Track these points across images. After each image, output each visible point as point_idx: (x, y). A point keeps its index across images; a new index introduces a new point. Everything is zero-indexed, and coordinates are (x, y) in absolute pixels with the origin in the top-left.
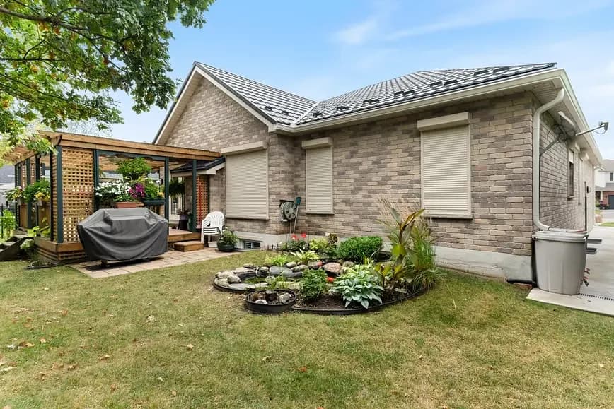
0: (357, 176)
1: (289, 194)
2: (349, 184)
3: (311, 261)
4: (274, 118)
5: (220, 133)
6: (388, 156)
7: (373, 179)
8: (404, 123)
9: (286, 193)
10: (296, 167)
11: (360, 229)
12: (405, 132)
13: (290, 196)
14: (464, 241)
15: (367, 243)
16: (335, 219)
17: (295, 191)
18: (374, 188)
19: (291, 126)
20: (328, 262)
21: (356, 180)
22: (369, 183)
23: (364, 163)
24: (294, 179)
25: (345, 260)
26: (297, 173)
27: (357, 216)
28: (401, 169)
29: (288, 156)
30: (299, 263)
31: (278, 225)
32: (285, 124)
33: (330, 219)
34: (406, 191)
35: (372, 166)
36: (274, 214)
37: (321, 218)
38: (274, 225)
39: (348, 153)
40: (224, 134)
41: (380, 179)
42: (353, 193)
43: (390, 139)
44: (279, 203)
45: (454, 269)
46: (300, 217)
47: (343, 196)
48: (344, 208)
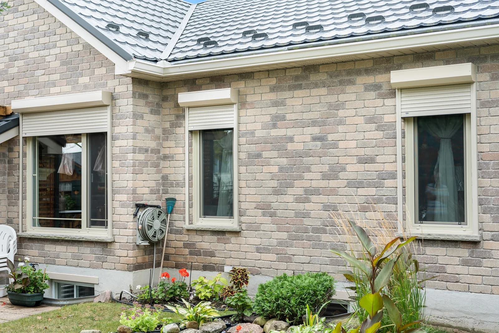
0: (284, 161)
1: (152, 192)
2: (269, 176)
3: (206, 321)
4: (126, 48)
5: (8, 67)
6: (340, 128)
7: (313, 168)
8: (367, 71)
9: (147, 190)
10: (166, 139)
11: (288, 259)
12: (368, 88)
13: (154, 196)
14: (469, 279)
15: (309, 286)
16: (241, 240)
17: (164, 185)
18: (315, 184)
19: (159, 64)
20: (236, 322)
21: (281, 169)
22: (307, 175)
23: (296, 139)
24: (162, 164)
25: (269, 317)
26: (167, 152)
27: (284, 235)
28: (362, 152)
29: (150, 119)
30: (182, 326)
31: (131, 253)
32: (146, 59)
33: (233, 239)
34: (372, 191)
35: (312, 145)
36: (123, 231)
37: (215, 238)
38: (124, 253)
39: (268, 119)
40: (15, 70)
41: (326, 168)
42: (277, 192)
43: (342, 97)
44: (132, 210)
45: (450, 326)
46: (173, 237)
47: (259, 198)
48: (260, 219)
